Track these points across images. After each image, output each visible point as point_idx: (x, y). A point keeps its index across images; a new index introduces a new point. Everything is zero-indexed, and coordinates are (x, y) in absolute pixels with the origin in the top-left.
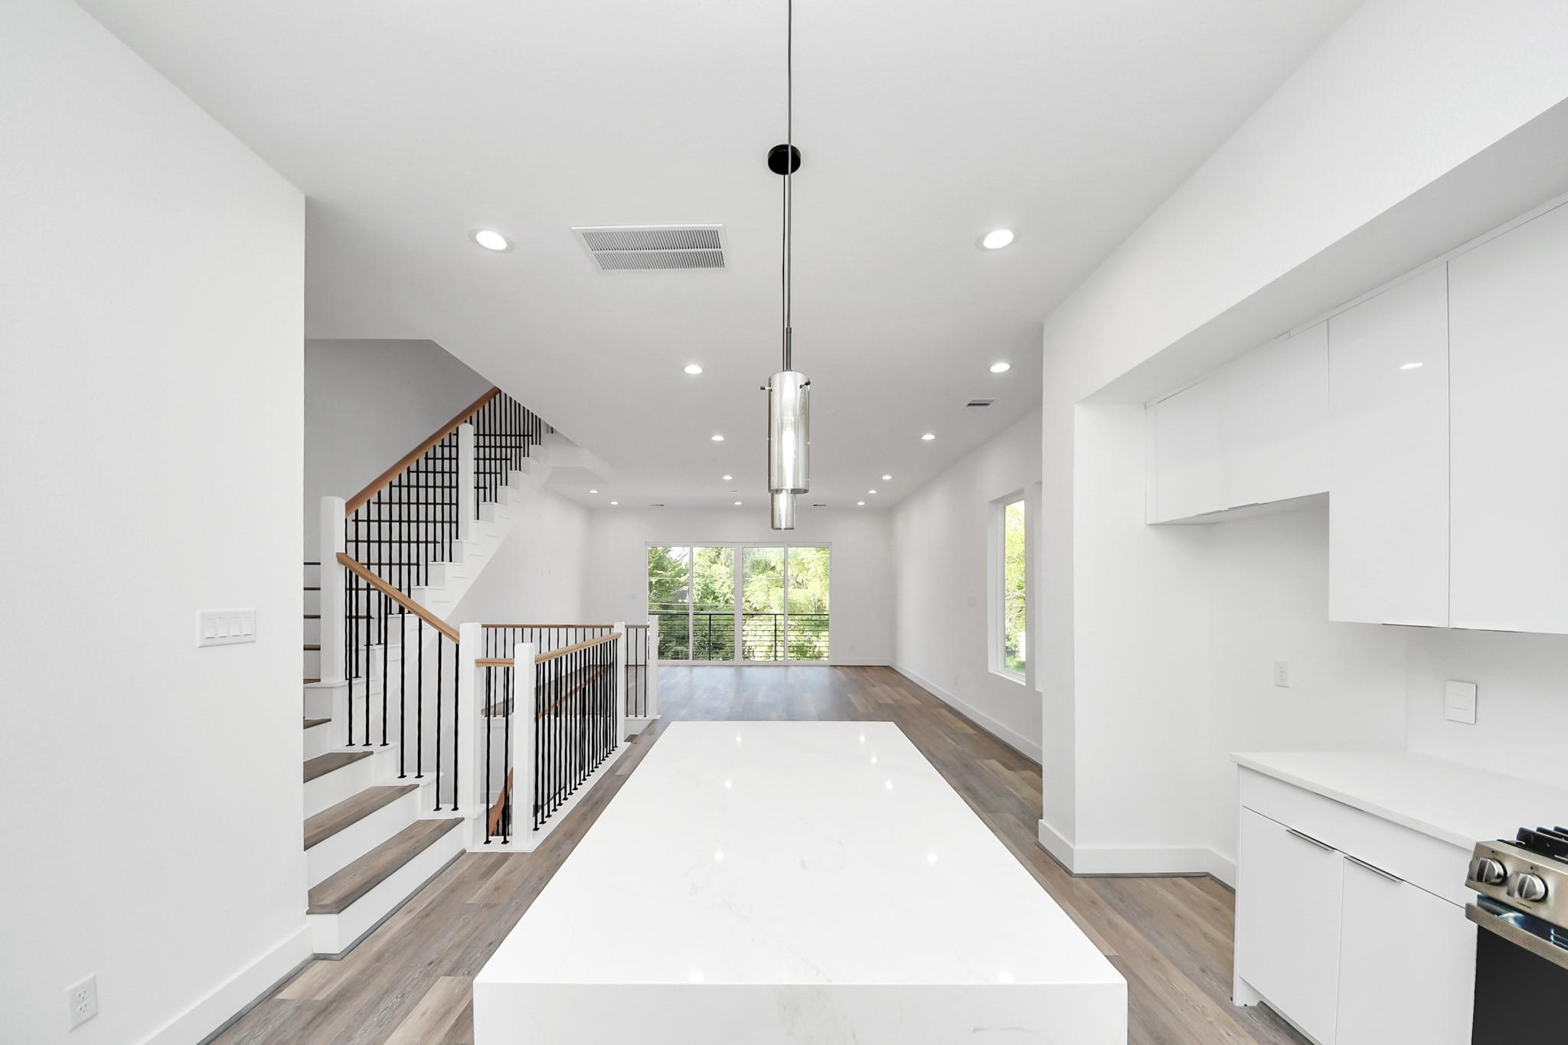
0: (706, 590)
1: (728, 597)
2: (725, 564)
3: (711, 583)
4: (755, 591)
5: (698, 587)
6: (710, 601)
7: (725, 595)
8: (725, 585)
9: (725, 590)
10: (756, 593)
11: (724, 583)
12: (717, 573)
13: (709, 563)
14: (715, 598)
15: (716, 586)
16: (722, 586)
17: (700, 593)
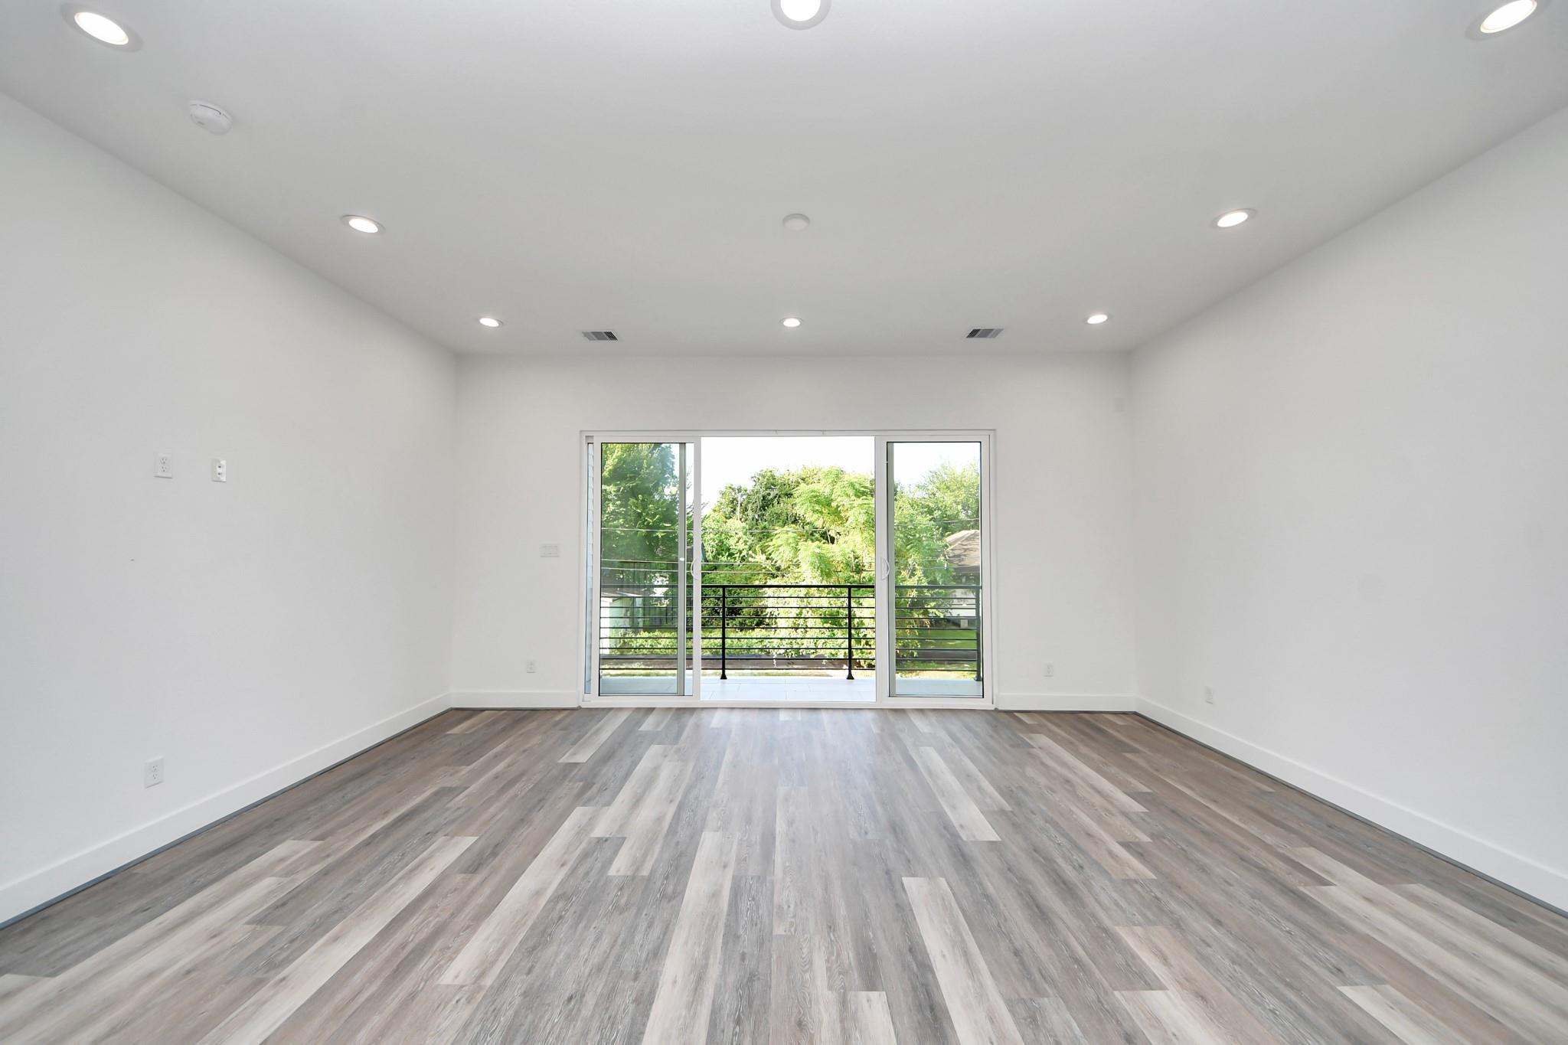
0: (721, 546)
1: (744, 553)
2: (741, 519)
3: (726, 538)
4: (779, 546)
5: (713, 543)
6: (724, 559)
7: (741, 552)
8: (741, 541)
9: (741, 546)
10: (781, 549)
11: (739, 539)
12: (733, 528)
13: (724, 519)
14: (731, 555)
15: (731, 542)
16: (738, 542)
17: (714, 549)
